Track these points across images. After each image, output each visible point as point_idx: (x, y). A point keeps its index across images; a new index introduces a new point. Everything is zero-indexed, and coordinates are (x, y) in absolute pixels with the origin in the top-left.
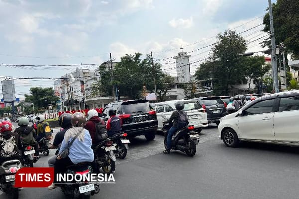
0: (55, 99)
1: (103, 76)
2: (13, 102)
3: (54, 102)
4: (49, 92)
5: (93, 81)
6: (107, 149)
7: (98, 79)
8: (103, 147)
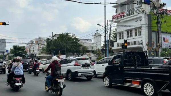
0: (25, 53)
1: (48, 44)
2: (4, 52)
3: (24, 55)
4: (22, 49)
5: (43, 46)
6: (59, 81)
7: (45, 45)
8: (57, 79)
